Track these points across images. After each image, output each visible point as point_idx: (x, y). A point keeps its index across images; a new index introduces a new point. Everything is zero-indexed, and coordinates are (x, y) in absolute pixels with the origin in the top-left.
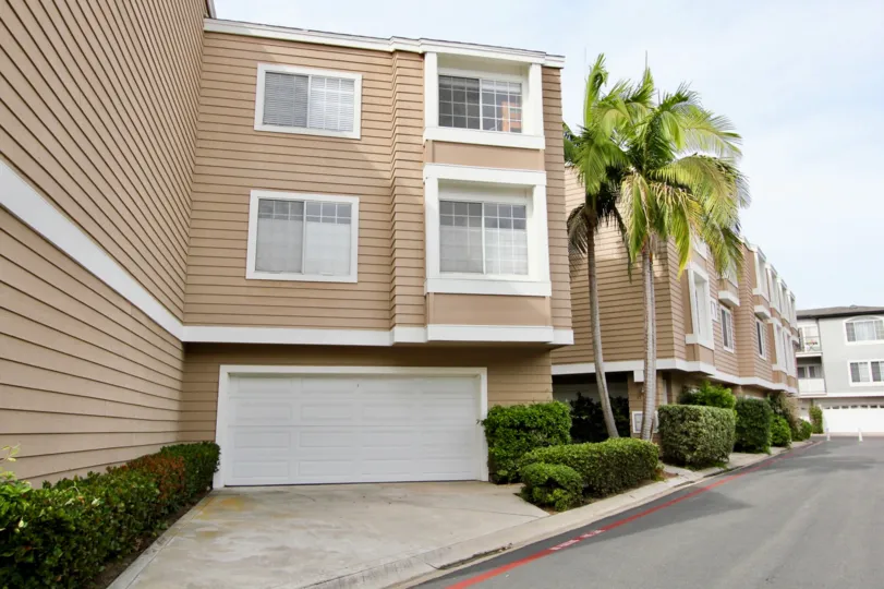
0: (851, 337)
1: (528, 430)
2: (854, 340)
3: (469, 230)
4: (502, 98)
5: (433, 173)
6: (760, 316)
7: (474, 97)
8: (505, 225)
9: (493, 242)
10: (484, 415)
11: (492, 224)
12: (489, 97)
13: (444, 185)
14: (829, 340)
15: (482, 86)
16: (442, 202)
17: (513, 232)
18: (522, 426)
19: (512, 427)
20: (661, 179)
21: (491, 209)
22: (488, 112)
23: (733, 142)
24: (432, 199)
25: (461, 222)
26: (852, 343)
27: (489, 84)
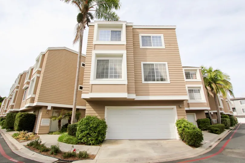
0: (241, 104)
1: (205, 122)
2: (242, 104)
3: (192, 93)
4: (193, 74)
5: (187, 86)
6: (227, 101)
7: (189, 74)
8: (197, 92)
9: (196, 95)
10: (196, 120)
11: (195, 92)
12: (191, 74)
13: (188, 87)
14: (236, 104)
15: (190, 73)
16: (188, 90)
17: (198, 93)
18: (204, 122)
19: (203, 122)
20: (217, 84)
21: (195, 90)
22: (192, 76)
23: (229, 77)
24: (187, 89)
25: (191, 92)
26: (242, 105)
27: (191, 72)
